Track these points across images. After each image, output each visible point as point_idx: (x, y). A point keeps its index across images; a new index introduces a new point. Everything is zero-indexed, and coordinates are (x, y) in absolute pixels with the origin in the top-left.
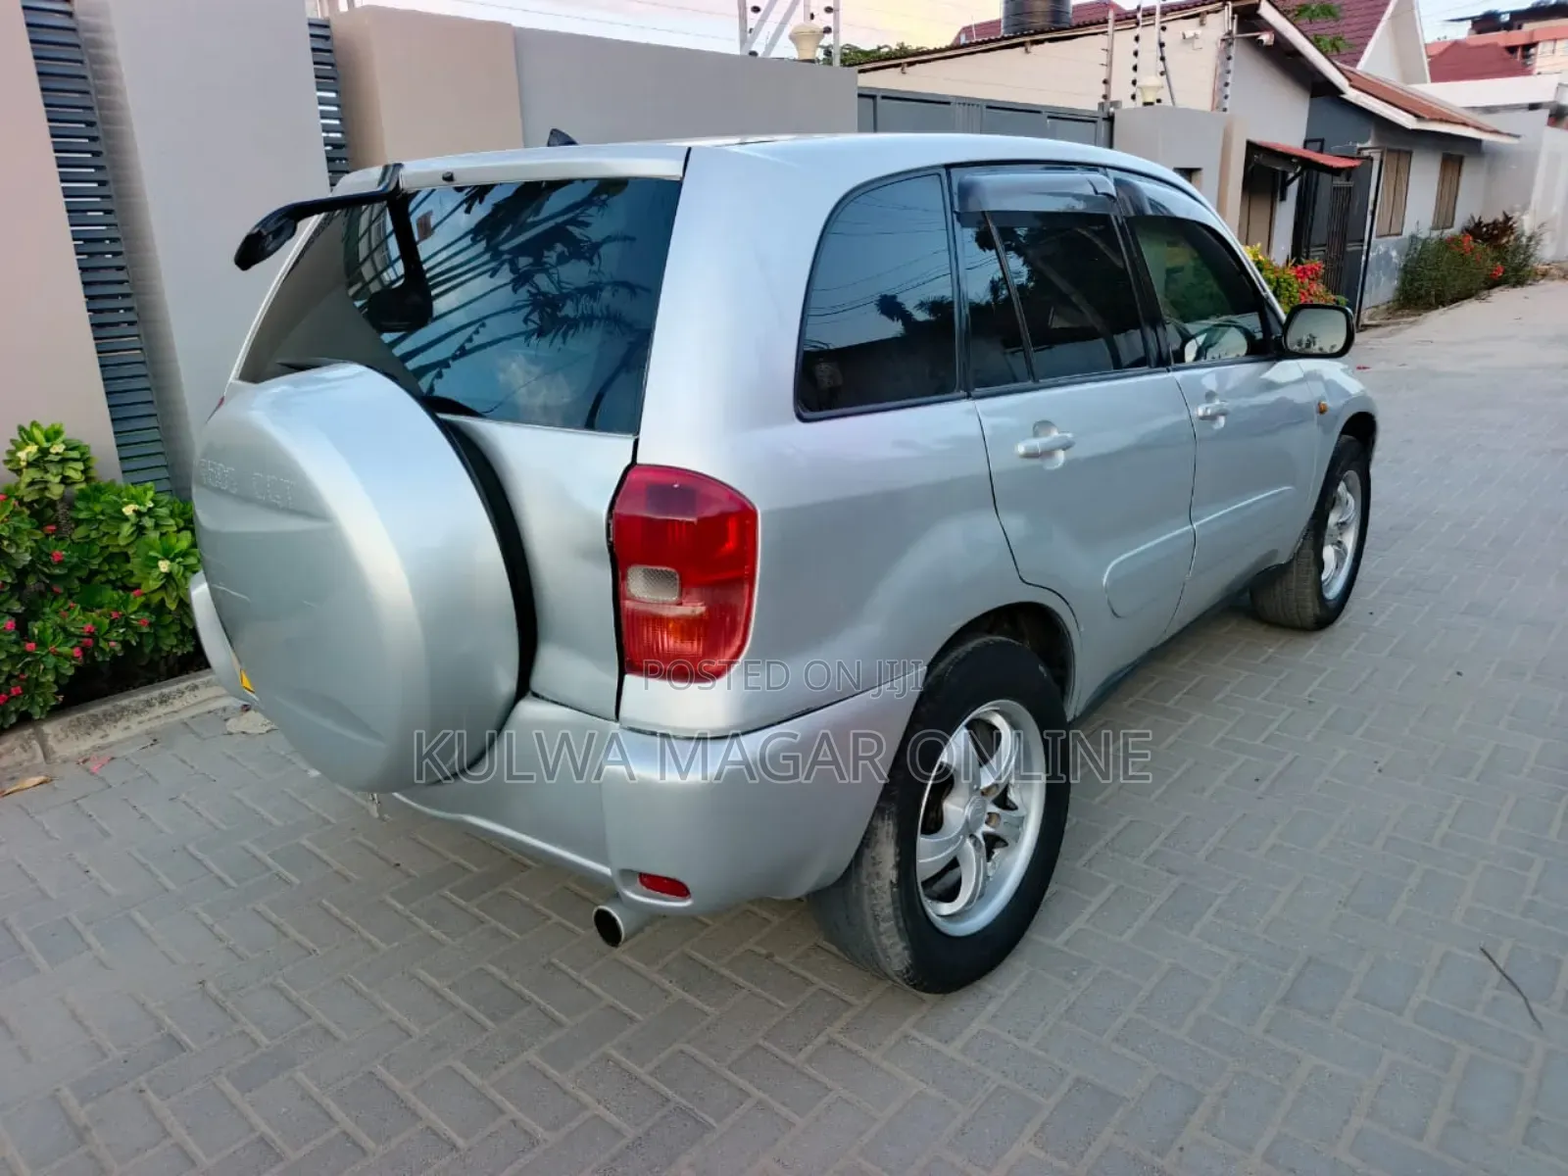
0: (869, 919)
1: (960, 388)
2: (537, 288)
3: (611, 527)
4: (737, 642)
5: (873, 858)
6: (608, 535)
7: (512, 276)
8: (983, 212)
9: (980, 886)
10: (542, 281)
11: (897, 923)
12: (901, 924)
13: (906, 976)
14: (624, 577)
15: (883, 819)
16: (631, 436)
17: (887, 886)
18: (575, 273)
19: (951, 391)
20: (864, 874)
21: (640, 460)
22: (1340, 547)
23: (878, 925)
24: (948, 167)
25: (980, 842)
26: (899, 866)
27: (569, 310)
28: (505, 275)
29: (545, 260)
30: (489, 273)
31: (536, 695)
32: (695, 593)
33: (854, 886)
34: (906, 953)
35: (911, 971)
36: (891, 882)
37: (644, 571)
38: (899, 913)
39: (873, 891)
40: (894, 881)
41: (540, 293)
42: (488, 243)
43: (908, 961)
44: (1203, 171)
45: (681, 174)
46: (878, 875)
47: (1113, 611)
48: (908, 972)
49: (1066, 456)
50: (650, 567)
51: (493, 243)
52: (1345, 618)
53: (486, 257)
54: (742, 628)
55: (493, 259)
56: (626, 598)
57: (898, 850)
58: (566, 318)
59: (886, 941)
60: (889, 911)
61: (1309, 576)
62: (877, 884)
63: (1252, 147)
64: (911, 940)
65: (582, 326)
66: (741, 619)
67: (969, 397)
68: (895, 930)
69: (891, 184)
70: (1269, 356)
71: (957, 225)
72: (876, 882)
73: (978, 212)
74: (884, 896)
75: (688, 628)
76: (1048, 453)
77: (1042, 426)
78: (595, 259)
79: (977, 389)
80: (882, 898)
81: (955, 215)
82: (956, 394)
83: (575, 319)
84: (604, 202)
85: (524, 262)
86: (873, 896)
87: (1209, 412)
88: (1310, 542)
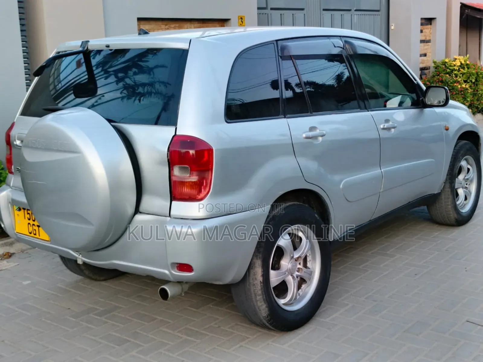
0: (253, 295)
1: (282, 114)
2: (126, 83)
3: (168, 154)
4: (207, 189)
5: (254, 273)
6: (168, 157)
7: (116, 79)
8: (290, 56)
9: (295, 295)
10: (128, 81)
11: (263, 297)
12: (264, 298)
13: (267, 319)
14: (173, 170)
15: (257, 259)
16: (174, 127)
17: (259, 283)
18: (142, 78)
19: (278, 115)
20: (251, 278)
21: (177, 134)
22: (467, 190)
23: (256, 297)
24: (277, 41)
25: (295, 278)
26: (263, 276)
27: (140, 90)
28: (112, 79)
29: (129, 74)
30: (104, 78)
31: (140, 213)
32: (195, 173)
33: (248, 284)
34: (267, 309)
35: (269, 317)
36: (260, 281)
37: (179, 167)
38: (264, 293)
39: (254, 285)
40: (262, 281)
41: (127, 84)
42: (102, 68)
43: (267, 313)
44: (437, 19)
45: (188, 47)
46: (256, 279)
47: (346, 199)
48: (268, 317)
49: (322, 139)
50: (181, 166)
51: (105, 68)
52: (473, 221)
53: (102, 73)
54: (209, 185)
55: (105, 73)
56: (173, 176)
57: (262, 270)
58: (140, 93)
59: (259, 304)
60: (260, 292)
61: (449, 200)
62: (256, 282)
63: (464, 7)
64: (268, 304)
65: (147, 96)
66: (209, 182)
67: (285, 117)
68: (262, 299)
69: (256, 48)
70: (420, 106)
71: (280, 60)
72: (255, 281)
73: (289, 56)
74: (258, 286)
75: (193, 185)
76: (315, 137)
77: (312, 129)
78: (152, 73)
79: (288, 115)
80: (257, 287)
81: (279, 57)
82: (280, 116)
83: (143, 93)
84: (155, 53)
85: (120, 75)
86: (254, 286)
87: (385, 127)
88: (448, 185)
